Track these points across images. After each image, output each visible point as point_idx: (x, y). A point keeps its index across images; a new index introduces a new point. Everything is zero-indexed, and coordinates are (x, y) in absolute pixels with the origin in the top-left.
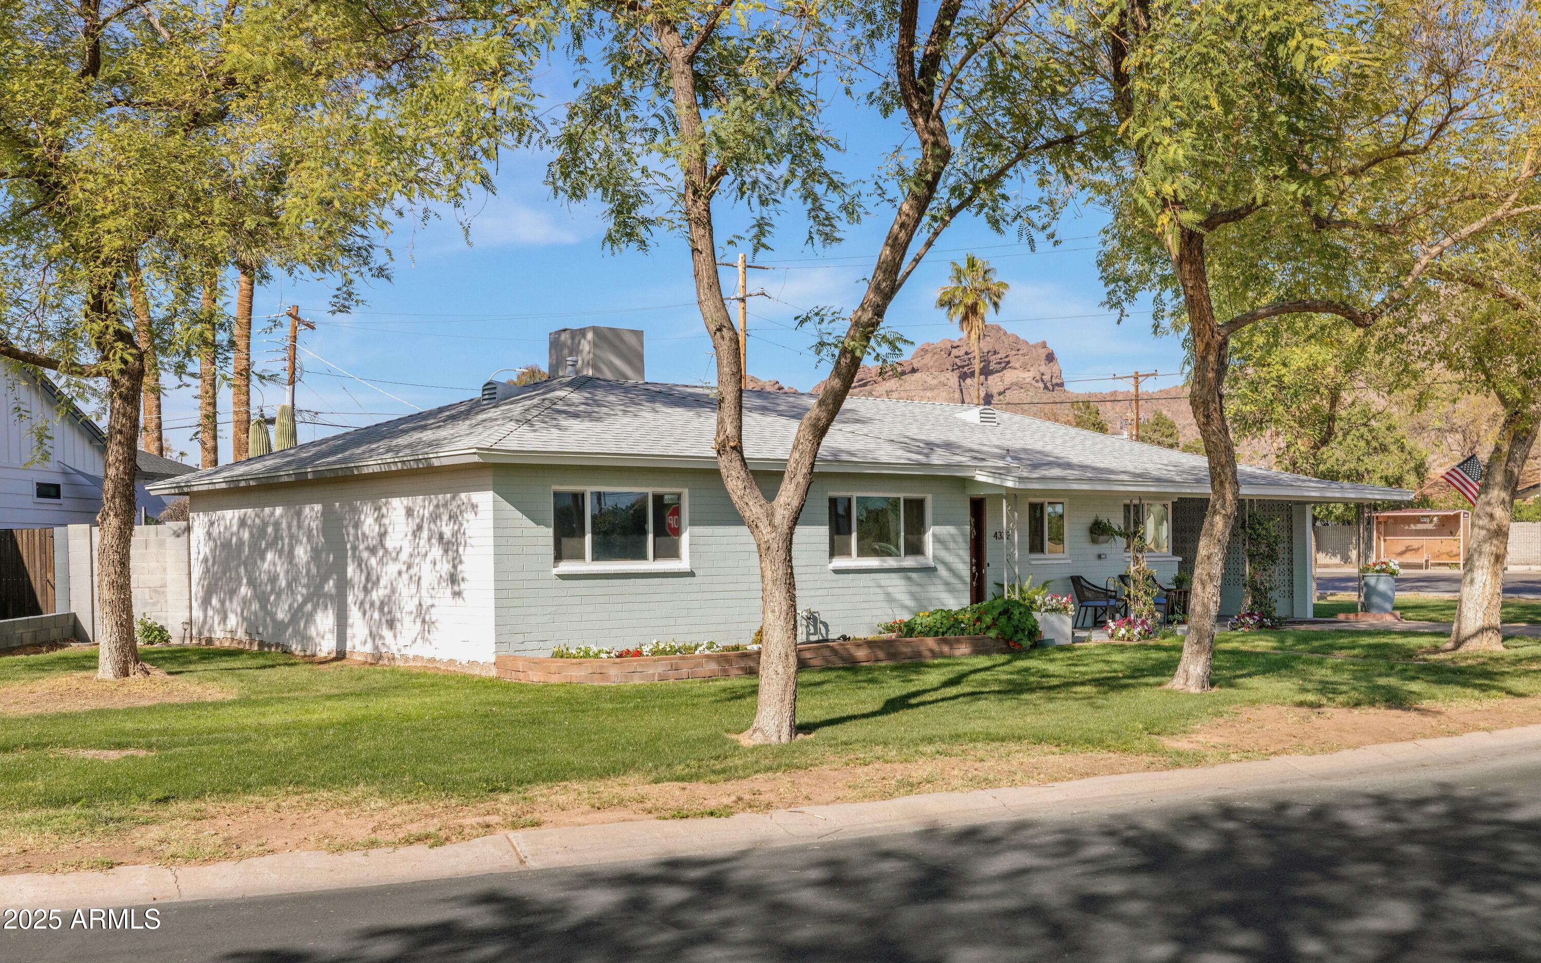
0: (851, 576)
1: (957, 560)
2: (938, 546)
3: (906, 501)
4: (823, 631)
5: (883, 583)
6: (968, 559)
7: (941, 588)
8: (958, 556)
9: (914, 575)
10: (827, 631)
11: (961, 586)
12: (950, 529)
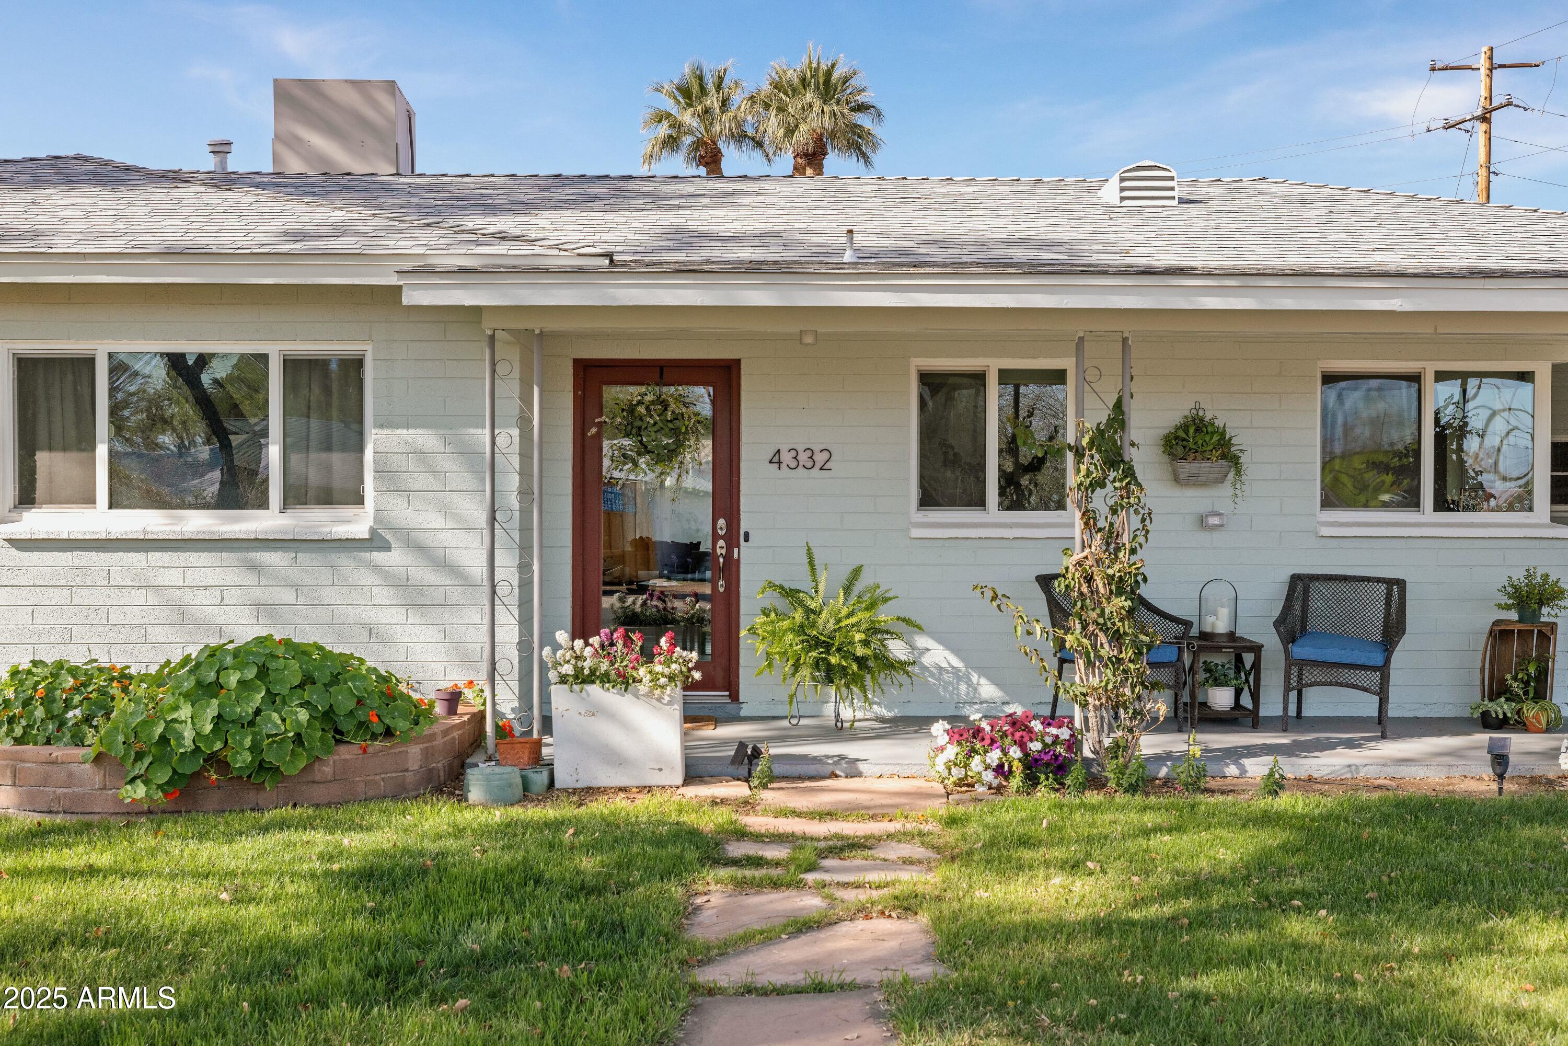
1: (441, 521)
2: (387, 485)
3: (291, 365)
11: (456, 594)
12: (425, 438)
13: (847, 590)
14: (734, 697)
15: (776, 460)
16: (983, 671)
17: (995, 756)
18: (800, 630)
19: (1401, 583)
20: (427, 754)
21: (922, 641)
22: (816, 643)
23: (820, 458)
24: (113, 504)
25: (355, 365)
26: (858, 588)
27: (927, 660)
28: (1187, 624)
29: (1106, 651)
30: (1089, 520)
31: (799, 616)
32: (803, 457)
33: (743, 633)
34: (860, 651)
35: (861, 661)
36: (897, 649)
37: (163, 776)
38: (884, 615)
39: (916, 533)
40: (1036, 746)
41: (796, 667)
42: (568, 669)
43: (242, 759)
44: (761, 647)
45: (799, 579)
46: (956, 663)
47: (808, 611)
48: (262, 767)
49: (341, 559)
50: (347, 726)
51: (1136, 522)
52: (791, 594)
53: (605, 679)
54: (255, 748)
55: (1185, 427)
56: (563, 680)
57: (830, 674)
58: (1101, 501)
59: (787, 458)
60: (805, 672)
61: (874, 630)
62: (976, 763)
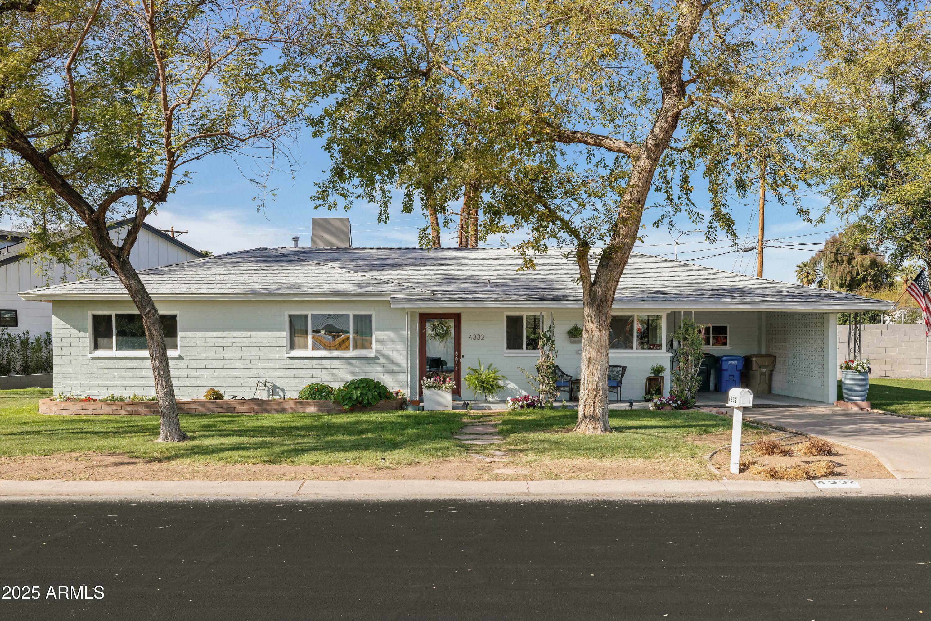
0: (304, 362)
1: (394, 353)
2: (379, 344)
3: (355, 316)
4: (281, 393)
5: (328, 366)
6: (405, 352)
7: (380, 370)
8: (397, 351)
9: (354, 362)
10: (284, 393)
11: (398, 370)
12: (389, 333)
13: (488, 369)
14: (460, 396)
15: (470, 337)
16: (523, 389)
17: (521, 403)
18: (477, 378)
19: (625, 367)
20: (396, 403)
21: (507, 382)
22: (481, 381)
23: (481, 337)
24: (313, 349)
25: (370, 316)
26: (491, 369)
27: (509, 386)
28: (571, 377)
29: (546, 381)
30: (543, 353)
31: (477, 375)
32: (477, 337)
33: (462, 379)
34: (492, 383)
35: (492, 386)
36: (501, 383)
37: (350, 404)
38: (498, 376)
39: (505, 355)
40: (529, 401)
41: (476, 388)
42: (427, 385)
43: (365, 402)
44: (467, 383)
45: (476, 367)
46: (516, 387)
47: (479, 374)
48: (369, 403)
49: (370, 361)
50: (383, 396)
51: (554, 353)
52: (475, 370)
53: (435, 387)
54: (368, 399)
55: (572, 329)
56: (426, 387)
57: (484, 389)
58: (546, 348)
59: (473, 337)
60: (478, 388)
61: (495, 379)
62: (516, 405)
